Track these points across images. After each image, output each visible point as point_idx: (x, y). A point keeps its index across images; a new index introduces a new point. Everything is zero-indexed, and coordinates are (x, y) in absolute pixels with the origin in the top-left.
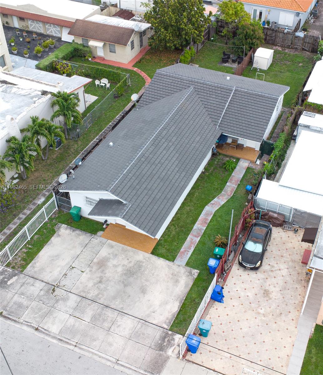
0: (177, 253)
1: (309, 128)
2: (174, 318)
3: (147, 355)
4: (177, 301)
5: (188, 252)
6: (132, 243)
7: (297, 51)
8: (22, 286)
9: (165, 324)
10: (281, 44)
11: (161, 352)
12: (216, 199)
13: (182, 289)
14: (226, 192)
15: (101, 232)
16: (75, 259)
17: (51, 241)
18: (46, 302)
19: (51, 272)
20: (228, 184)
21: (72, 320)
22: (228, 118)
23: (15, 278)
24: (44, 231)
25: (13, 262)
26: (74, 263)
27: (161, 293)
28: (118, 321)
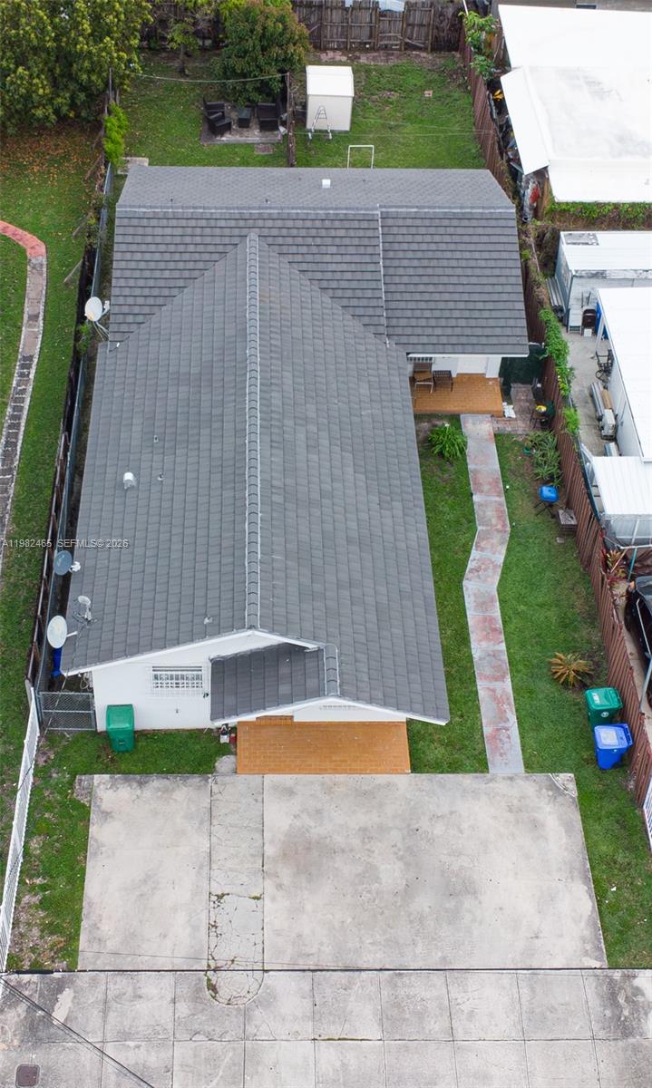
0: (480, 746)
1: (605, 278)
2: (601, 932)
3: (602, 1065)
4: (573, 880)
5: (507, 729)
6: (342, 761)
7: (393, 54)
8: (105, 1012)
9: (589, 959)
10: (338, 42)
11: (631, 1040)
12: (474, 554)
13: (564, 841)
14: (487, 523)
15: (225, 757)
16: (207, 868)
17: (96, 840)
18: (214, 1030)
19: (165, 936)
20: (476, 498)
21: (329, 1054)
22: (403, 305)
23: (66, 998)
24: (47, 815)
25: (21, 950)
26: (213, 883)
27: (516, 874)
28: (459, 1001)
